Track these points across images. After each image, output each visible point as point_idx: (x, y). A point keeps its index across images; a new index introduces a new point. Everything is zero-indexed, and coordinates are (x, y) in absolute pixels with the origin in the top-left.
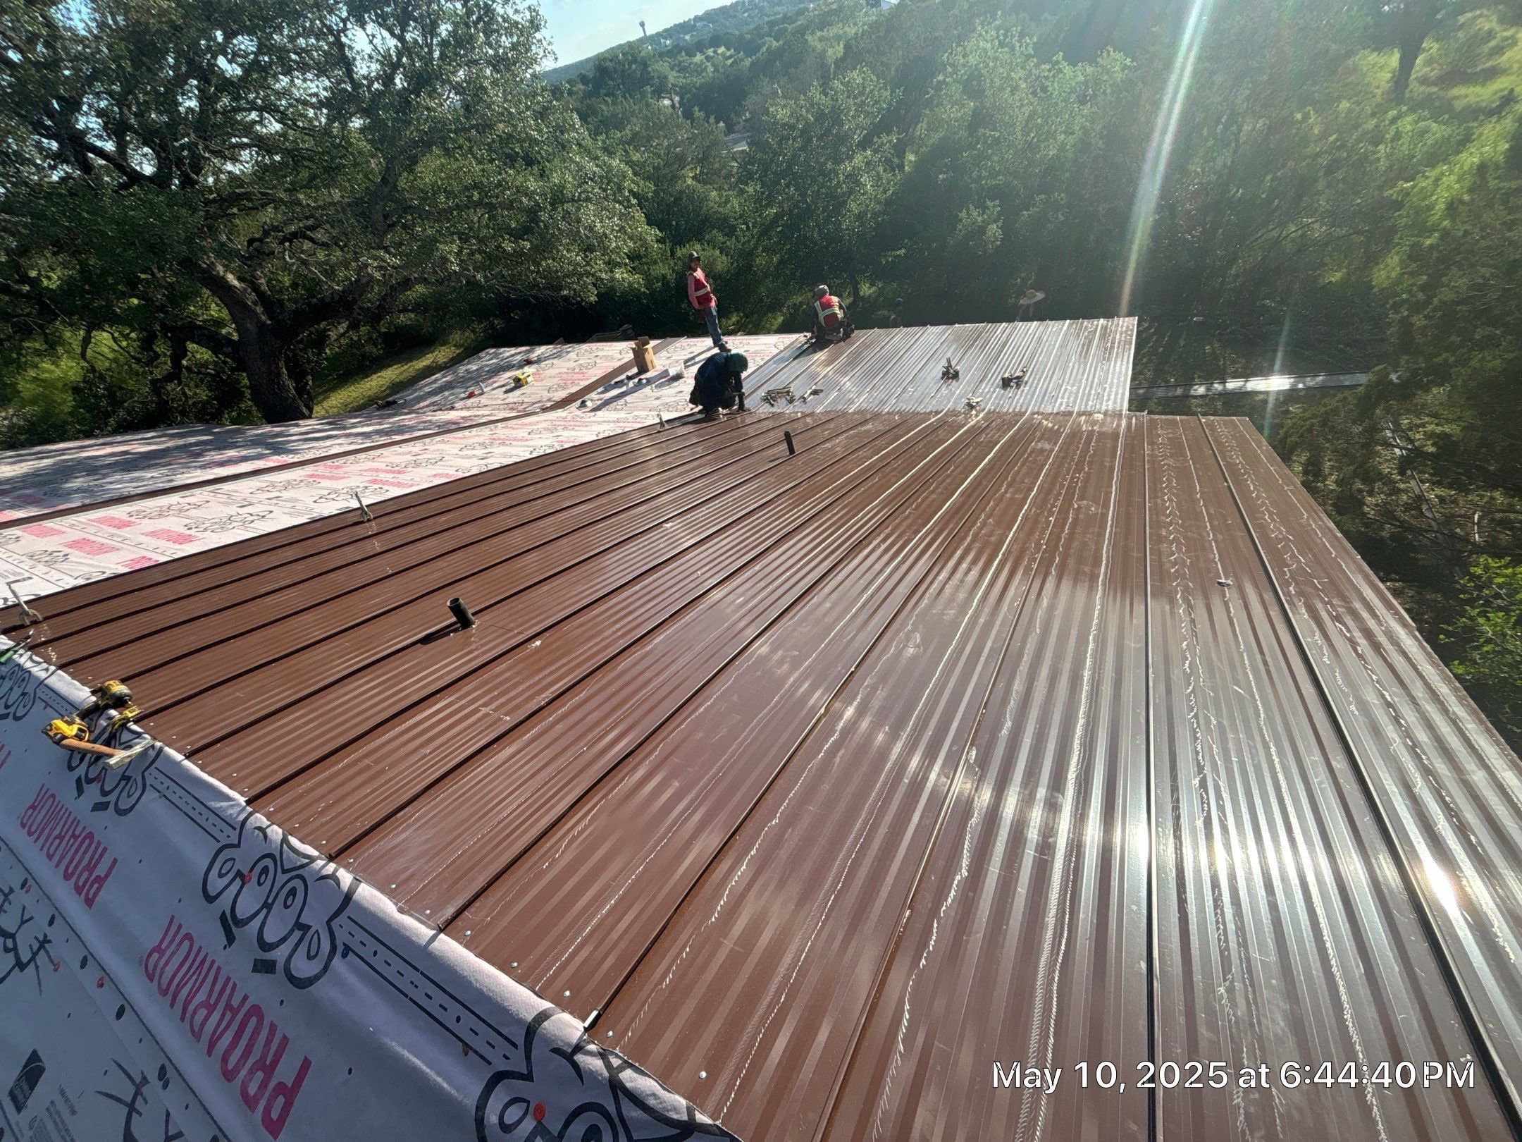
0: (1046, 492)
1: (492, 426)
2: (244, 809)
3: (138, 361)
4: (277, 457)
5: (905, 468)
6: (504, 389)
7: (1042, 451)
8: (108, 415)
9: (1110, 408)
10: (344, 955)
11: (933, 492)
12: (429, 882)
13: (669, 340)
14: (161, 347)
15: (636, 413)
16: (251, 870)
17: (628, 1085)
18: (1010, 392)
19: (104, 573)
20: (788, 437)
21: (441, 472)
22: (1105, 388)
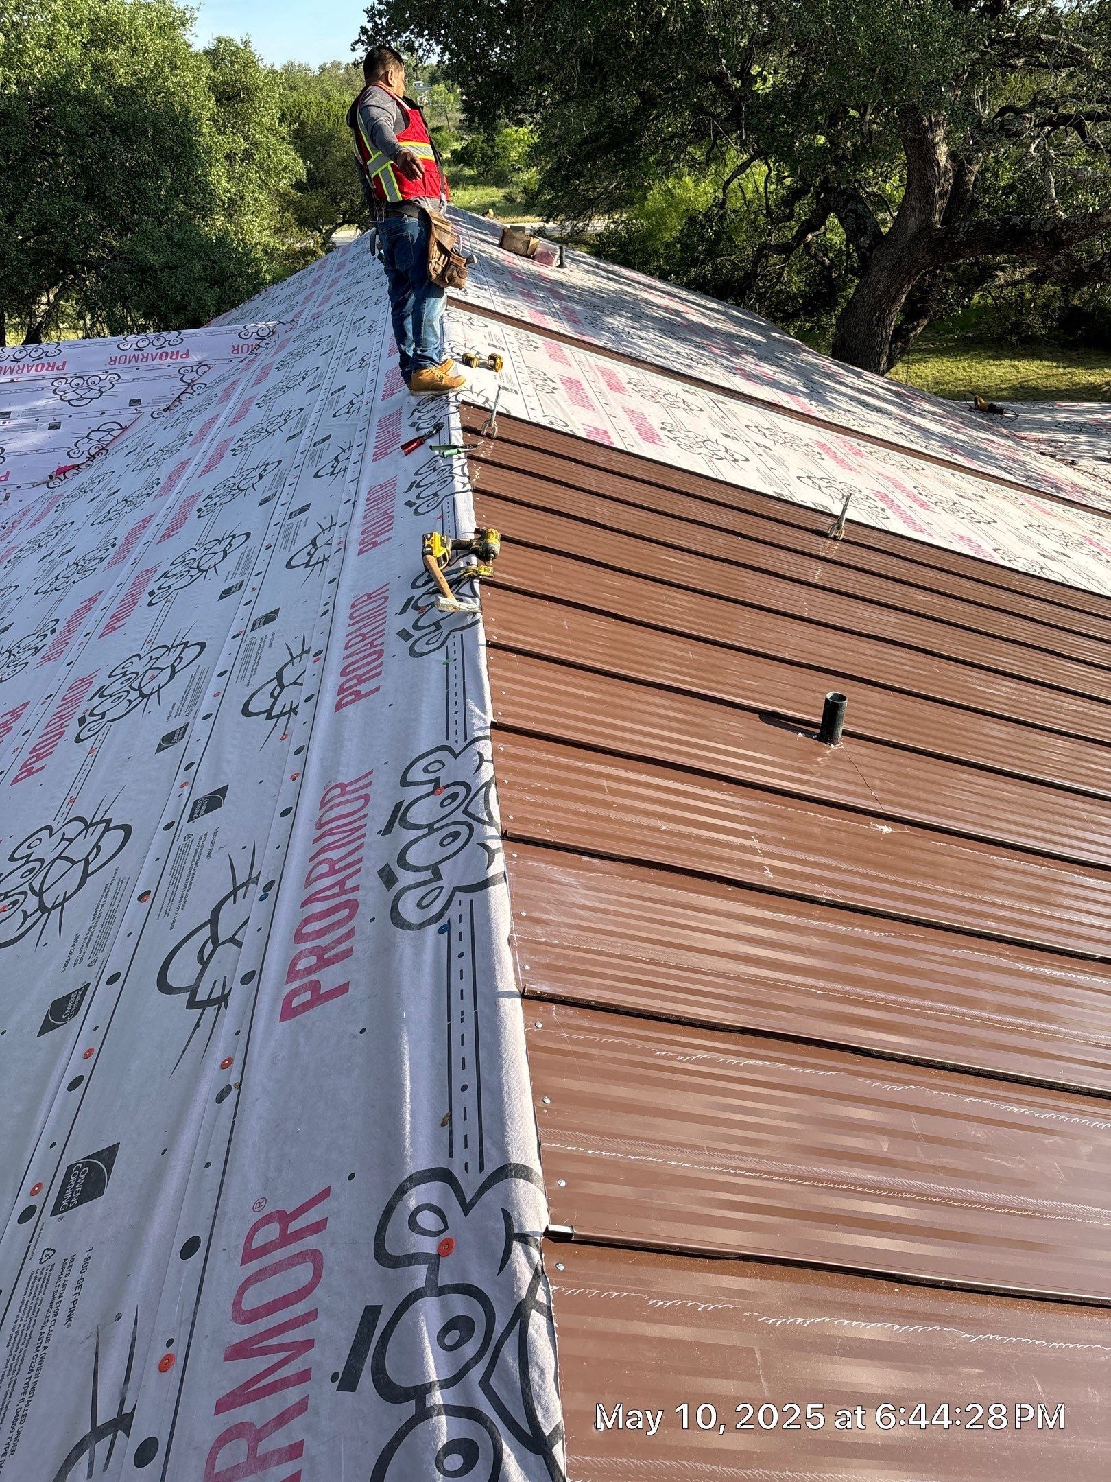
3: (769, 214)
8: (695, 263)
10: (441, 931)
12: (552, 945)
16: (446, 787)
17: (531, 1330)
19: (567, 426)
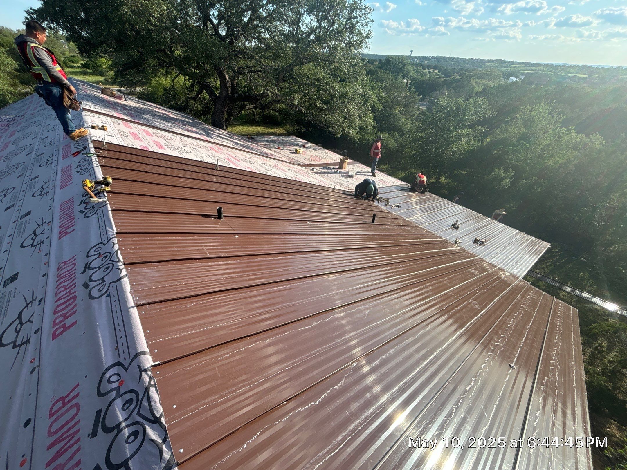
0: (462, 289)
1: (278, 161)
2: (114, 235)
3: (188, 89)
4: (206, 137)
5: (412, 250)
6: (290, 151)
7: (473, 274)
8: (170, 101)
9: (515, 273)
10: (107, 296)
11: (416, 265)
12: (145, 290)
13: (356, 162)
14: (196, 88)
15: (328, 181)
16: (103, 254)
17: (151, 393)
18: (475, 245)
19: (133, 145)
20: (374, 216)
21: (250, 167)
22: (518, 264)
